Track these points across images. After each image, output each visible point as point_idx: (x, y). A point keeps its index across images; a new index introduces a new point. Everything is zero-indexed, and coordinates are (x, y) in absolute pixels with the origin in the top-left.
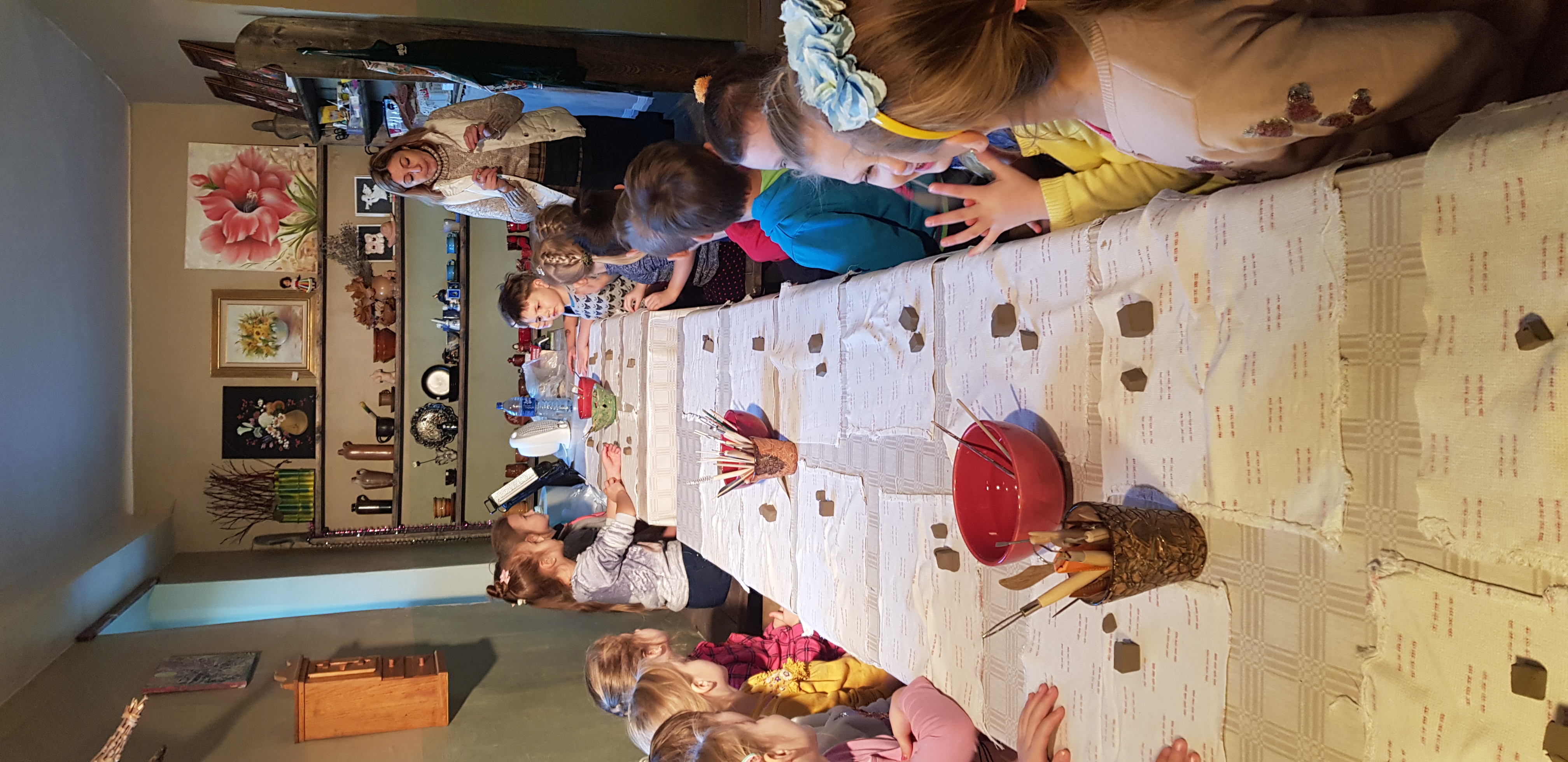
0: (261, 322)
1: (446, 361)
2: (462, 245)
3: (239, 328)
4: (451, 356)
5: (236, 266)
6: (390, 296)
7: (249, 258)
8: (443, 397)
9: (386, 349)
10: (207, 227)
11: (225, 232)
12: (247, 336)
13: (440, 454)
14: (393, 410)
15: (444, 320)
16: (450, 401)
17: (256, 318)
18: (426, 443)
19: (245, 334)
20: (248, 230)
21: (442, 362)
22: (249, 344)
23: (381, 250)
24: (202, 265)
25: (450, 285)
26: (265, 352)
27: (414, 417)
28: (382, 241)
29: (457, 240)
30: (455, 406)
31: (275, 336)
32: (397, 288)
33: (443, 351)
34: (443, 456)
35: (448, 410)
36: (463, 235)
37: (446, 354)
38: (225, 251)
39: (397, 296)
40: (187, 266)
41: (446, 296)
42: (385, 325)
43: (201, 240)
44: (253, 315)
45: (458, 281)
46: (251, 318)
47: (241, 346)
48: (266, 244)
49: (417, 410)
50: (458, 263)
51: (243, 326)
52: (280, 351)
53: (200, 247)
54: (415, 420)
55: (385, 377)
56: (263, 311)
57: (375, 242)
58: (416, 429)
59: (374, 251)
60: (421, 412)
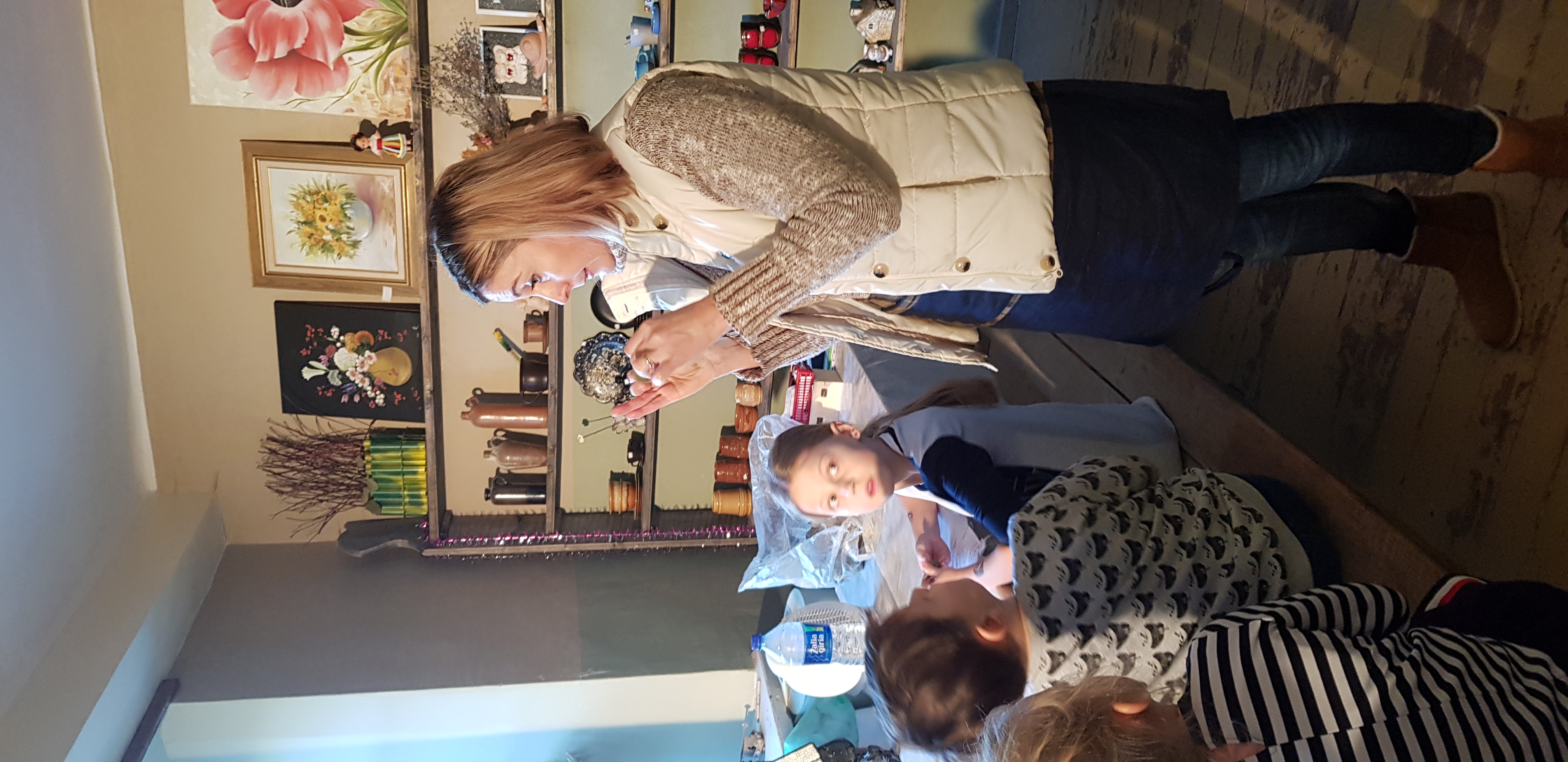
0: (326, 200)
3: (292, 208)
5: (277, 104)
7: (298, 89)
10: (221, 29)
11: (252, 41)
12: (305, 223)
17: (317, 193)
19: (302, 220)
20: (290, 37)
22: (310, 236)
24: (220, 99)
26: (337, 252)
27: (580, 356)
31: (351, 225)
38: (255, 74)
40: (194, 101)
43: (214, 54)
44: (313, 188)
46: (311, 194)
47: (296, 238)
48: (323, 66)
49: (584, 344)
51: (298, 206)
52: (360, 250)
53: (214, 67)
54: (580, 361)
56: (328, 182)
58: (583, 372)
60: (589, 346)
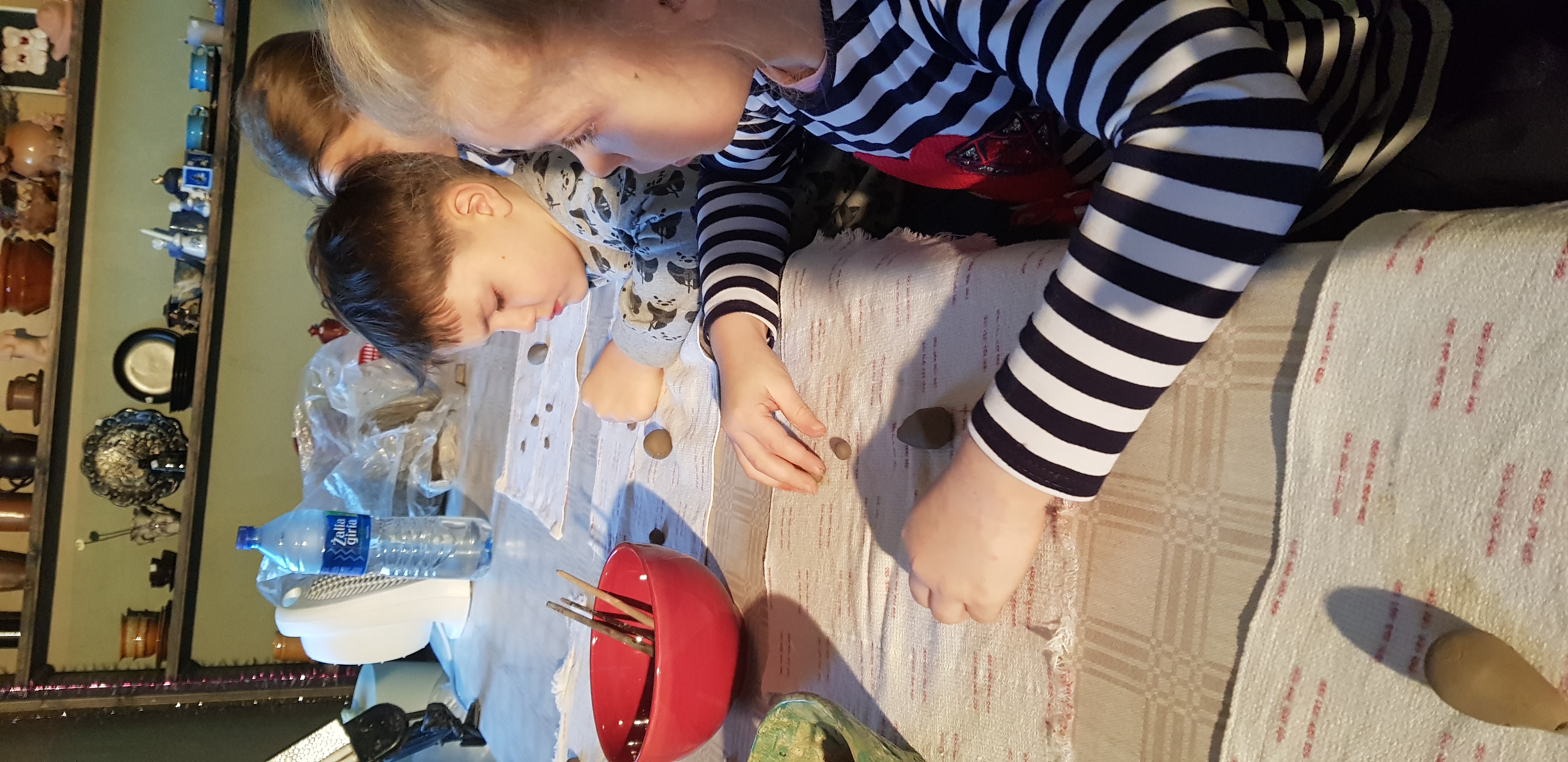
1: (171, 322)
2: (223, 73)
4: (182, 314)
6: (48, 167)
8: (159, 399)
9: (29, 285)
13: (143, 521)
14: (36, 422)
15: (172, 233)
16: (173, 409)
18: (113, 494)
21: (161, 322)
23: (38, 67)
25: (189, 157)
27: (92, 438)
28: (44, 46)
29: (215, 63)
30: (186, 418)
32: (65, 153)
33: (165, 301)
34: (150, 527)
35: (169, 427)
36: (226, 52)
37: (172, 306)
39: (66, 169)
41: (182, 181)
42: (32, 232)
45: (211, 150)
49: (99, 422)
50: (213, 113)
54: (92, 445)
55: (25, 348)
57: (26, 47)
58: (94, 463)
59: (22, 68)
60: (107, 427)
